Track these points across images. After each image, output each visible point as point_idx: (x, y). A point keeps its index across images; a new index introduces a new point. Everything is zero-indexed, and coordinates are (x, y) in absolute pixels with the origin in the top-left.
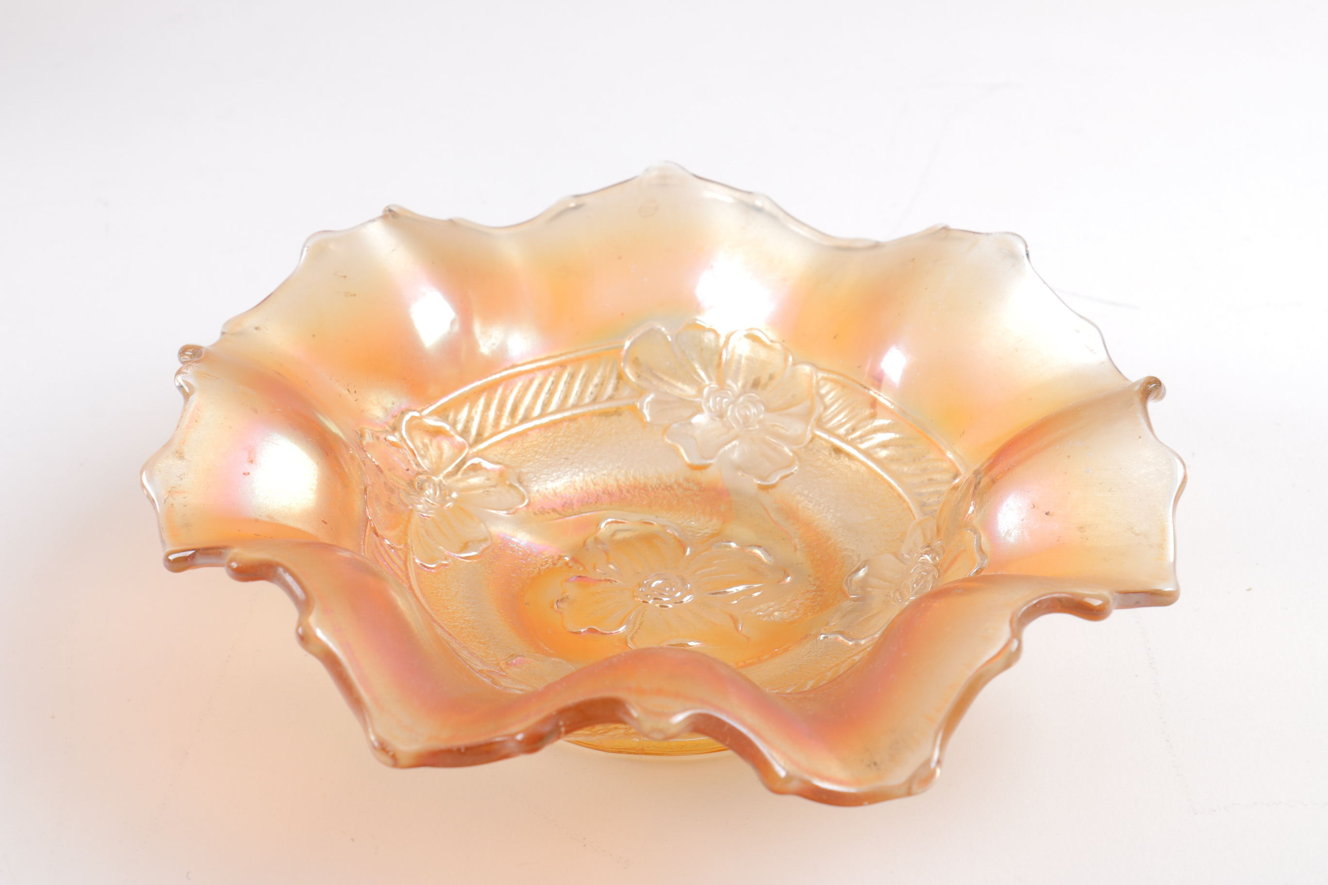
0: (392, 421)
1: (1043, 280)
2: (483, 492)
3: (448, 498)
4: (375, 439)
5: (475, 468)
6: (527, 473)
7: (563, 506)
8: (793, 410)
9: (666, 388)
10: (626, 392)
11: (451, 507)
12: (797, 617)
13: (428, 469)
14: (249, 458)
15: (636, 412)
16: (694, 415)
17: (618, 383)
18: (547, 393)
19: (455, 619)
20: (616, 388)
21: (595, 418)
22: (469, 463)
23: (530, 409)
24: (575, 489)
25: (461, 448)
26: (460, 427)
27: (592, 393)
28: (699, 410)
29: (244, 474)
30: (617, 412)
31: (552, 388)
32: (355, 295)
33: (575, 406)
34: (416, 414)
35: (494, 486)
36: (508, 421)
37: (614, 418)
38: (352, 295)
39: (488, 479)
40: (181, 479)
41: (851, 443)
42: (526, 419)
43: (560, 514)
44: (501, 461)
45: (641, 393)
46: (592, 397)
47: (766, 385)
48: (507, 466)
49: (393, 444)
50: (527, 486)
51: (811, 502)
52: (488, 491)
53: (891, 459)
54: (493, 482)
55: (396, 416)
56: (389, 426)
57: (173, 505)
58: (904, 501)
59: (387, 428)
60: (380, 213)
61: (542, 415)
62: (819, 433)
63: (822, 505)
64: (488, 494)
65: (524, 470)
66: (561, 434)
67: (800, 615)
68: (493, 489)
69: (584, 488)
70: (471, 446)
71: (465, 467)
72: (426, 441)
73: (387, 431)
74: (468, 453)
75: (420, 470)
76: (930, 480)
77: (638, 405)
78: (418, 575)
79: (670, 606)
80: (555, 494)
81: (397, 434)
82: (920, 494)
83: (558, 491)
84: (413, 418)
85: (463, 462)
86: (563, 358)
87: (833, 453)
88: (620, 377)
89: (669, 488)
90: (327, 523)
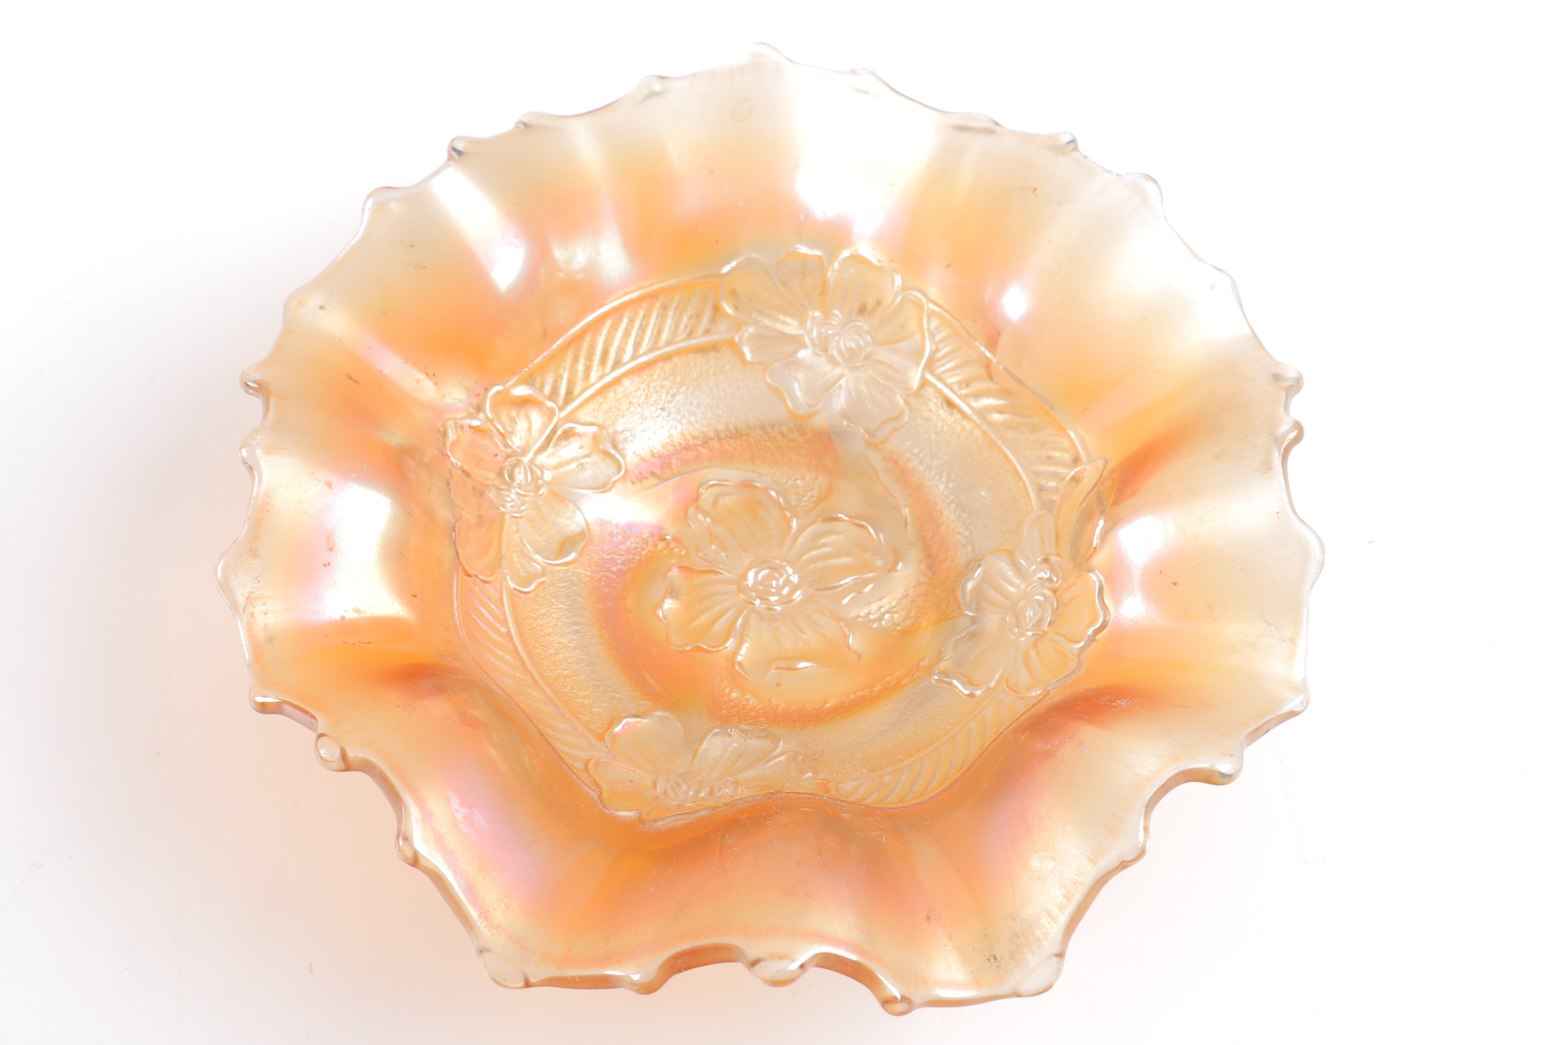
0: (475, 401)
1: (1177, 234)
2: (577, 466)
3: (540, 482)
4: (459, 429)
5: (568, 435)
6: (623, 432)
7: (662, 467)
8: (901, 345)
9: (767, 322)
10: (722, 326)
11: (544, 494)
12: (908, 622)
13: (518, 447)
14: (328, 546)
15: (735, 348)
16: (797, 351)
17: (714, 314)
18: (639, 329)
19: (557, 663)
20: (713, 321)
21: (691, 356)
22: (559, 432)
23: (621, 351)
24: (673, 446)
25: (551, 414)
26: (547, 390)
27: (686, 327)
28: (804, 346)
29: (324, 565)
30: (714, 348)
31: (644, 323)
32: (425, 267)
33: (669, 343)
34: (499, 388)
35: (588, 456)
36: (598, 370)
37: (711, 355)
38: (421, 267)
39: (582, 447)
40: (259, 581)
41: (964, 398)
42: (617, 364)
43: (659, 478)
44: (593, 420)
45: (738, 326)
46: (688, 331)
47: (873, 312)
48: (601, 427)
49: (476, 430)
50: (623, 449)
51: (922, 465)
52: (582, 464)
53: (1008, 426)
54: (586, 451)
55: (480, 394)
56: (473, 407)
57: (253, 614)
58: (1021, 478)
59: (472, 410)
60: (445, 156)
61: (634, 357)
62: (928, 376)
63: (934, 470)
64: (582, 468)
65: (619, 428)
66: (656, 377)
67: (912, 620)
68: (587, 460)
69: (683, 444)
70: (561, 409)
71: (556, 437)
72: (514, 413)
73: (471, 414)
74: (559, 420)
75: (509, 451)
76: (1049, 457)
77: (736, 339)
78: (514, 606)
79: (778, 608)
80: (653, 455)
81: (481, 415)
82: (1038, 474)
83: (655, 451)
84: (499, 393)
85: (554, 431)
86: (654, 288)
87: (945, 405)
88: (717, 309)
89: (772, 439)
90: (416, 596)
